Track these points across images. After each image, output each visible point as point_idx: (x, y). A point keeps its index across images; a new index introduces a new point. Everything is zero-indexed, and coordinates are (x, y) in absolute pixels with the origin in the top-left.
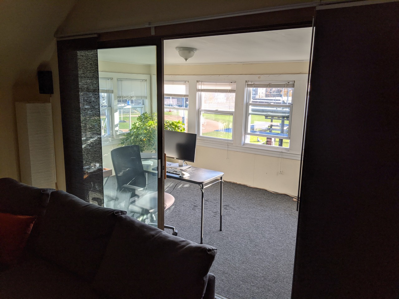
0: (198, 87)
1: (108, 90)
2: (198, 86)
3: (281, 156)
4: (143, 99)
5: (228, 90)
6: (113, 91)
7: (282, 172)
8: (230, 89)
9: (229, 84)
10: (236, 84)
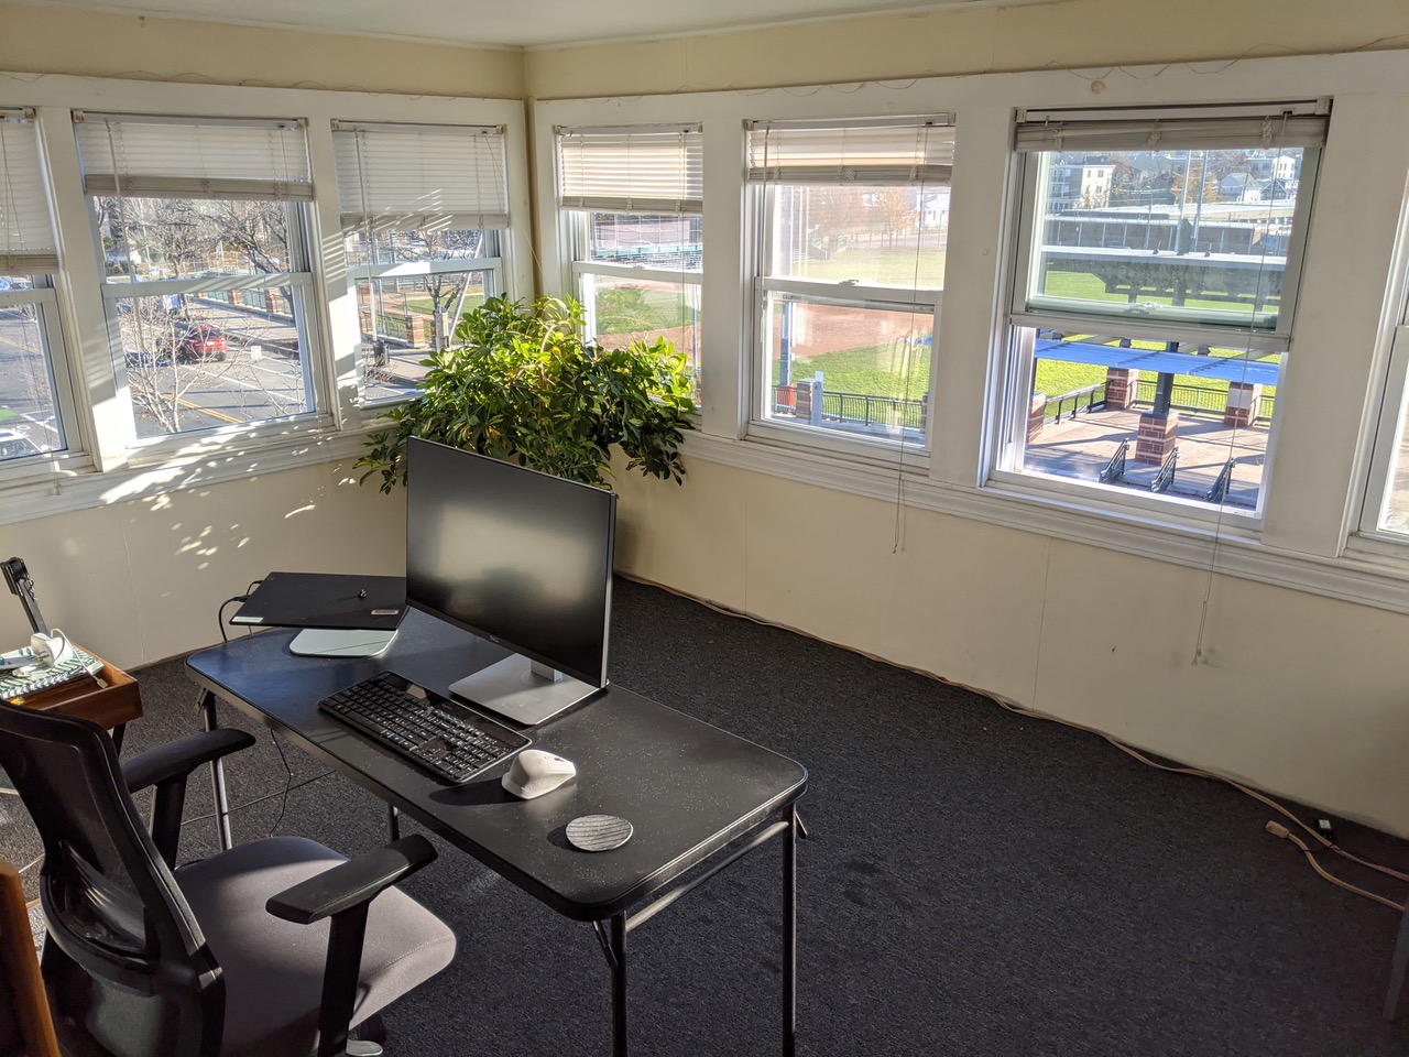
0: (749, 158)
1: (286, 185)
2: (749, 151)
3: (1206, 563)
4: (489, 227)
5: (908, 167)
6: (312, 188)
7: (1212, 651)
8: (922, 162)
9: (915, 131)
10: (953, 129)
